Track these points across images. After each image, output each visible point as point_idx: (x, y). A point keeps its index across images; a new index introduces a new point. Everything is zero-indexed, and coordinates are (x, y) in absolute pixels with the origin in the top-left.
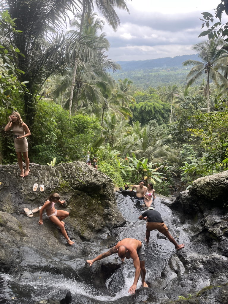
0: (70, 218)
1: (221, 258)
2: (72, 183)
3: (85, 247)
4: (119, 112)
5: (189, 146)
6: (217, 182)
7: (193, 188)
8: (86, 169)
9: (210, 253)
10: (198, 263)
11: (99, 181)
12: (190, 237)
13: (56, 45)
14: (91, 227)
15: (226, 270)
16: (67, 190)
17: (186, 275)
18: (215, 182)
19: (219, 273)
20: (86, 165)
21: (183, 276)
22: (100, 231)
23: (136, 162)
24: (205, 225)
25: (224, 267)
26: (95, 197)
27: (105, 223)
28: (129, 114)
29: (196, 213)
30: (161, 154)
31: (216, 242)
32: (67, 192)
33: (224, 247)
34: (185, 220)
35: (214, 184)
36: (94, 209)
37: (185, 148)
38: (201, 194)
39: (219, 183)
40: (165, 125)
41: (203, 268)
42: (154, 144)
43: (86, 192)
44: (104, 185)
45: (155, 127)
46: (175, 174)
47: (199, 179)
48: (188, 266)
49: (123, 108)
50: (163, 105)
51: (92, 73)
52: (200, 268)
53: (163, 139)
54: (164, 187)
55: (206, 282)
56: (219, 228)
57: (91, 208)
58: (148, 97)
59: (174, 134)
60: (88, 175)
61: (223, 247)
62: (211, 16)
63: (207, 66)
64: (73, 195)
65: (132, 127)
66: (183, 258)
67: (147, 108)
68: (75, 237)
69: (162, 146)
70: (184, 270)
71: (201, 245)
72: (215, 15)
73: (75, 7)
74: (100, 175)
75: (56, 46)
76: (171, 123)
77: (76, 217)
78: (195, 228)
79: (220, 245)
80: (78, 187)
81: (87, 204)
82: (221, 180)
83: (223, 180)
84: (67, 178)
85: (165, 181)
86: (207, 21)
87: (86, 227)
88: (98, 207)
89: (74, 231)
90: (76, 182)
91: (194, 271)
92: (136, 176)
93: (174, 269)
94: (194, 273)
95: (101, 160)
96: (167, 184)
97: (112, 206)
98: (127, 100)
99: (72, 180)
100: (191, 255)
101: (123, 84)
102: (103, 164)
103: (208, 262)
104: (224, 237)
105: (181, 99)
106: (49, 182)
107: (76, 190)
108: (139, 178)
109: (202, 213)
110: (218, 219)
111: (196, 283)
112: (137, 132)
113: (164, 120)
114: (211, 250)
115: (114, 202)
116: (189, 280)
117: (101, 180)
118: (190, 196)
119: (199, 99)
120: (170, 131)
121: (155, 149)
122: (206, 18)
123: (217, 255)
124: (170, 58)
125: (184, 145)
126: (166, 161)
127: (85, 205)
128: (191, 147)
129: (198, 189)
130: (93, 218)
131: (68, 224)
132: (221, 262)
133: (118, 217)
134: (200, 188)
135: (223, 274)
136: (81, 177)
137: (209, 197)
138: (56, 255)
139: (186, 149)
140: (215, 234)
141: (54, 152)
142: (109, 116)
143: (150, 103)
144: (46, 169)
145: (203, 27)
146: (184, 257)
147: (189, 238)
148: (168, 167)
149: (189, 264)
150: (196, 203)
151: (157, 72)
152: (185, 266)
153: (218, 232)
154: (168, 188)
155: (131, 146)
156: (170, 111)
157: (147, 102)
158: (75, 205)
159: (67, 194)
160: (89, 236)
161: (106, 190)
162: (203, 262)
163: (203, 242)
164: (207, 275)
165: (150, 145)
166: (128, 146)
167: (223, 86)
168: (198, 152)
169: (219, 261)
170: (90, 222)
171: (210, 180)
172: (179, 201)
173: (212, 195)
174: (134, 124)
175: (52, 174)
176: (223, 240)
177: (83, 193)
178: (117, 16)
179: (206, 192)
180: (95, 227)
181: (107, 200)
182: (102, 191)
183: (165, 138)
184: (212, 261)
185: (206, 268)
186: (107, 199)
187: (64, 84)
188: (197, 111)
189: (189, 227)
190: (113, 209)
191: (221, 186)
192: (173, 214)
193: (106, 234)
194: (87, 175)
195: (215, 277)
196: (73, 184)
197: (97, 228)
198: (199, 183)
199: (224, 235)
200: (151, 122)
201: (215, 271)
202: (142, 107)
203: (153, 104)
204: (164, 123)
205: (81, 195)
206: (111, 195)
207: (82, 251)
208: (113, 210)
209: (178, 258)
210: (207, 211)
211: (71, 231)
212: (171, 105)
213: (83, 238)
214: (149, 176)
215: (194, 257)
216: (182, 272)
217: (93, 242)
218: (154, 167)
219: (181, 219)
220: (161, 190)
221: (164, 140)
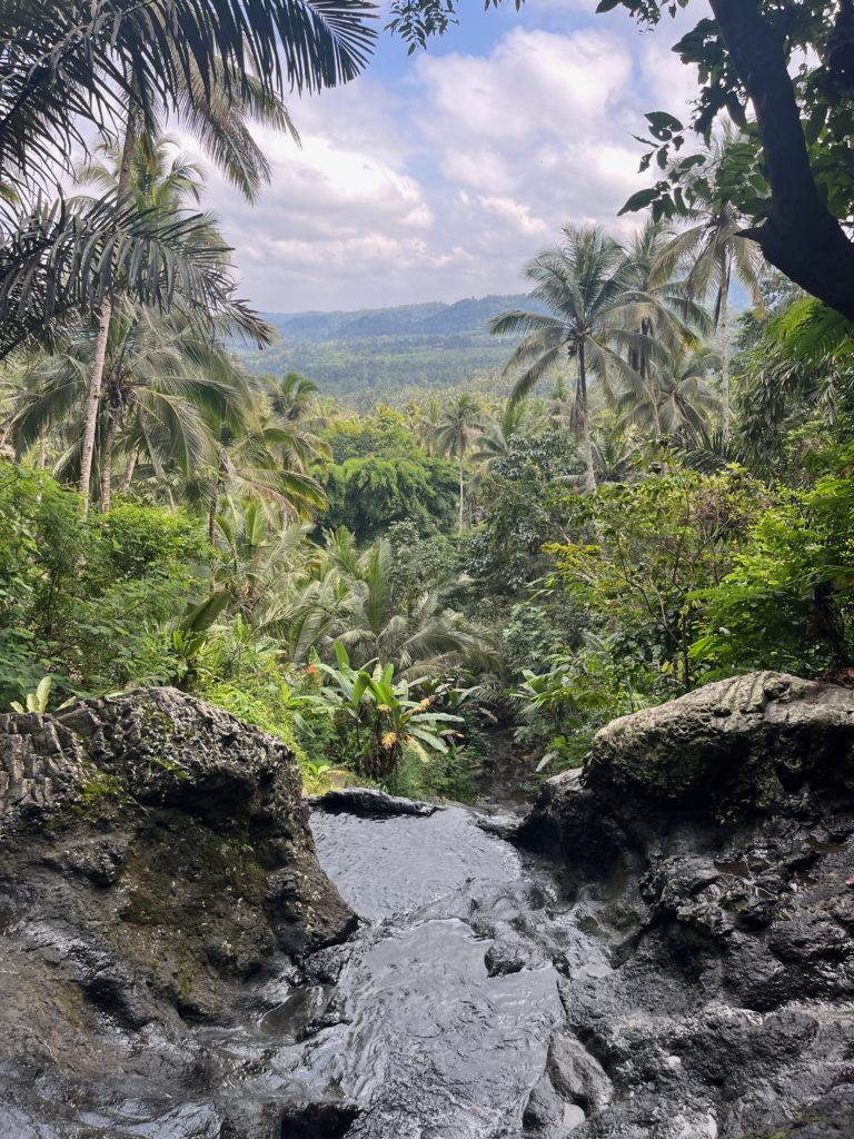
0: (132, 928)
1: (741, 1021)
2: (131, 779)
3: (201, 1051)
4: (275, 493)
5: (532, 609)
6: (684, 729)
7: (597, 757)
8: (187, 715)
9: (699, 1005)
10: (660, 1050)
11: (242, 760)
12: (610, 952)
13: (33, 239)
14: (219, 960)
15: (767, 1063)
16: (111, 813)
17: (620, 1109)
18: (677, 730)
19: (747, 1081)
20: (188, 700)
21: (608, 1112)
22: (257, 973)
23: (348, 679)
24: (663, 896)
25: (759, 1052)
26: (229, 829)
27: (276, 933)
28: (316, 500)
29: (616, 855)
30: (440, 644)
31: (714, 956)
32: (113, 820)
33: (746, 975)
34: (576, 887)
35: (672, 737)
36: (228, 882)
37: (518, 618)
38: (628, 777)
39: (690, 730)
40: (444, 537)
41: (680, 1067)
42: (411, 608)
43: (191, 811)
44: (266, 777)
45: (409, 545)
46: (492, 716)
47: (614, 724)
48: (622, 1070)
49: (290, 479)
50: (430, 467)
51: (169, 350)
52: (672, 1071)
53: (441, 589)
54: (455, 769)
55: (702, 1125)
56: (715, 904)
57: (219, 877)
58: (376, 441)
59: (479, 568)
60: (198, 741)
61: (741, 973)
62: (678, 126)
63: (573, 332)
64: (139, 830)
65: (324, 548)
66: (599, 1042)
67: (373, 481)
68: (157, 1013)
69: (438, 613)
70: (610, 1089)
71: (658, 977)
72: (692, 123)
73: (108, 106)
74: (249, 736)
75: (35, 242)
76: (461, 529)
77: (155, 925)
78: (620, 914)
79: (730, 966)
80: (160, 793)
81: (197, 861)
82: (697, 721)
83: (705, 720)
84: (109, 760)
85: (458, 744)
86: (661, 144)
87: (196, 960)
88: (244, 870)
89: (149, 984)
90: (150, 774)
91: (651, 1086)
92: (349, 733)
93: (569, 1091)
94: (650, 1096)
95: (217, 681)
96: (465, 756)
97: (300, 859)
98: (303, 447)
99: (132, 767)
100: (627, 1023)
101: (280, 393)
102: (226, 698)
103: (697, 1040)
104: (738, 936)
105: (492, 445)
106: (33, 781)
107: (151, 809)
108: (361, 741)
109: (640, 850)
110: (705, 869)
111: (664, 1133)
112: (345, 565)
113: (437, 520)
114: (701, 993)
115: (303, 841)
116: (635, 1127)
117: (252, 757)
118: (589, 791)
119: (553, 445)
120: (462, 560)
121: (414, 625)
122: (661, 133)
123: (723, 1010)
124: (442, 305)
125: (517, 608)
126: (457, 668)
127: (191, 865)
128: (538, 612)
129: (615, 762)
130: (224, 921)
131: (125, 957)
132: (744, 1037)
133: (323, 903)
134: (625, 758)
135: (762, 1080)
136: (170, 749)
137: (659, 788)
138: (91, 1103)
139: (525, 622)
140: (705, 926)
141: (23, 658)
142: (235, 512)
143: (384, 463)
144: (15, 728)
145: (644, 165)
146: (602, 1036)
147: (607, 956)
148: (466, 692)
149: (623, 1061)
150: (614, 816)
151: (401, 352)
152: (610, 1072)
153: (713, 918)
154: (469, 770)
155: (325, 621)
156: (456, 488)
157: (370, 457)
158: (147, 870)
159: (113, 826)
160: (213, 1000)
161: (272, 796)
162: (678, 1047)
163: (661, 964)
164: (701, 1095)
165: (399, 612)
166: (314, 619)
167: (629, 397)
168: (566, 627)
169: (738, 1031)
170: (214, 941)
171: (657, 725)
172: (547, 813)
173: (668, 778)
174: (330, 536)
175: (44, 748)
176: (738, 948)
177: (181, 818)
178: (258, 152)
179: (649, 770)
180: (234, 959)
181: (277, 836)
182: (259, 801)
183: (451, 585)
184: (712, 1037)
185: (692, 1066)
186: (278, 831)
187: (58, 392)
188: (553, 486)
189: (599, 912)
190: (304, 872)
191: (698, 744)
192: (525, 866)
193: (281, 981)
194: (195, 738)
195: (731, 1098)
196: (140, 783)
197: (243, 959)
198: (618, 740)
199: (737, 928)
200: (396, 527)
201: (729, 1073)
202: (357, 476)
203: (396, 466)
204: (439, 532)
205: (174, 827)
206: (291, 816)
207: (191, 1069)
208: (303, 877)
209: (577, 1043)
210: (657, 841)
211: (140, 987)
212: (457, 468)
213: (190, 1014)
214: (402, 733)
215: (640, 1032)
216: (602, 1097)
217: (229, 1023)
218: (416, 695)
219: (561, 884)
220: (445, 782)
221: (446, 592)
